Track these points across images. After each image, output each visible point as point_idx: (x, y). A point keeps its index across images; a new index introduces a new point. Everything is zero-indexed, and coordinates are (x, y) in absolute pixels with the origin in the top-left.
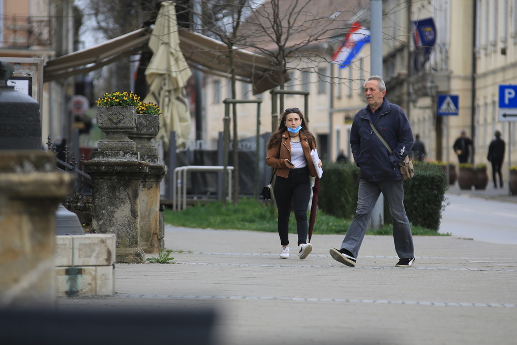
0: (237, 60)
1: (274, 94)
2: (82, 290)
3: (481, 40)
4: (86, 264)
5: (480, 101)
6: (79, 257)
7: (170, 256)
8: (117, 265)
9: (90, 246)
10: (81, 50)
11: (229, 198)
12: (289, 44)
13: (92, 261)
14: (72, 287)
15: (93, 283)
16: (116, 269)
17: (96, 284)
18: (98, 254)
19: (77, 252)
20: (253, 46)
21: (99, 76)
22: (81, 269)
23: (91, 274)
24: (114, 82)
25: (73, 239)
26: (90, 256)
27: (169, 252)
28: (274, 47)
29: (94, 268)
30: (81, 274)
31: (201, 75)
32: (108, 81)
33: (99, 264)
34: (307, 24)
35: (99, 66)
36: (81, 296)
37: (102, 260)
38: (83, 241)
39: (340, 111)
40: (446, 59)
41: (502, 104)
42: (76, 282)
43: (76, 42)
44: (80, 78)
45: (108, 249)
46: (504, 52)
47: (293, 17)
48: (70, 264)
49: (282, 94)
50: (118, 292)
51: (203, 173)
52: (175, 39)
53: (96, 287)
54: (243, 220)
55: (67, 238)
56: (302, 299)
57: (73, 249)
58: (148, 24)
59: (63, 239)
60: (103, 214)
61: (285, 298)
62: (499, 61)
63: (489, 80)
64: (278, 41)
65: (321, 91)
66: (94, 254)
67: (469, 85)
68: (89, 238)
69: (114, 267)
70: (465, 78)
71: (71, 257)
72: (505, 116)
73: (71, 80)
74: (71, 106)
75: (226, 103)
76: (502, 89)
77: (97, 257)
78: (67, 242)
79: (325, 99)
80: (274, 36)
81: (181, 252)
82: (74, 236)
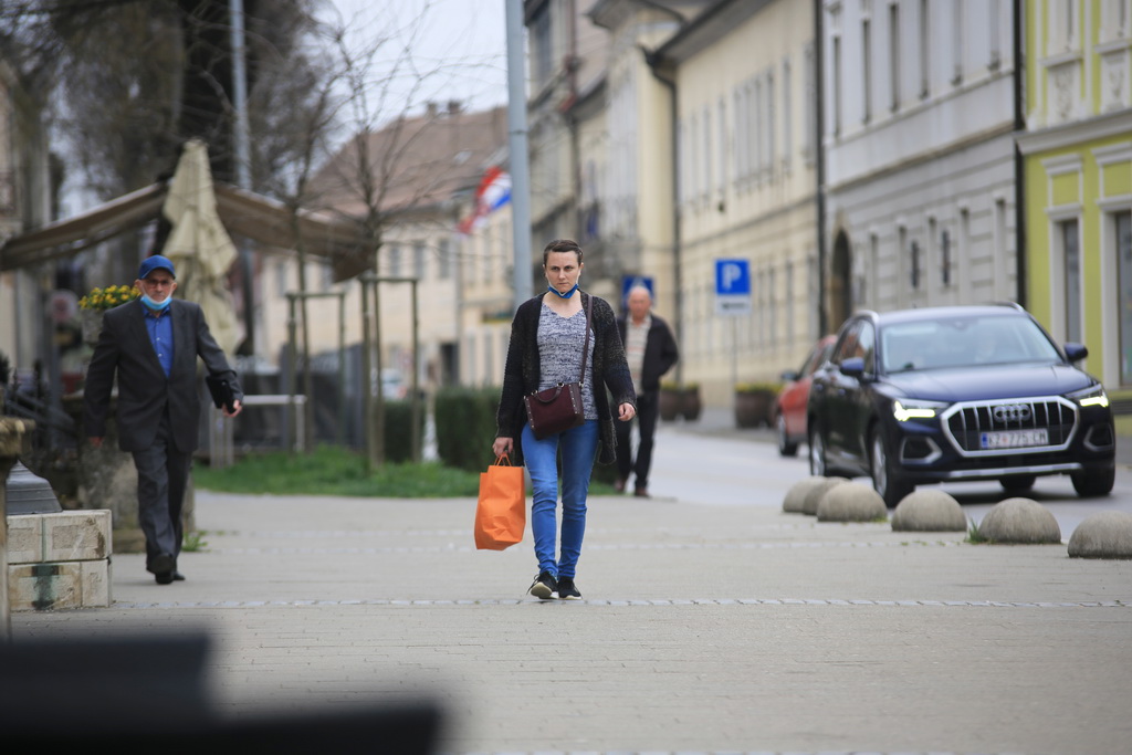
0: (304, 230)
1: (365, 283)
2: (58, 599)
3: (688, 190)
4: (64, 558)
5: (688, 284)
6: (54, 547)
7: (202, 540)
8: (115, 559)
9: (70, 531)
10: (63, 219)
11: (300, 446)
12: (387, 204)
13: (75, 553)
14: (42, 594)
15: (77, 587)
16: (113, 564)
17: (81, 589)
18: (82, 542)
19: (49, 541)
20: (328, 208)
21: (94, 261)
22: (57, 567)
23: (73, 573)
24: (118, 268)
25: (43, 519)
26: (70, 546)
27: (202, 533)
28: (359, 209)
29: (77, 564)
30: (57, 574)
31: (252, 256)
32: (109, 266)
33: (85, 558)
34: (413, 173)
35: (92, 244)
36: (57, 608)
37: (90, 551)
38: (59, 523)
39: (475, 304)
40: (634, 221)
41: (721, 289)
42: (49, 587)
43: (56, 209)
44: (62, 263)
45: (100, 534)
46: (722, 208)
47: (391, 161)
48: (40, 559)
49: (376, 282)
50: (118, 600)
51: (259, 409)
52: (206, 200)
53: (82, 594)
54: (322, 480)
55: (34, 519)
56: (407, 603)
57: (43, 535)
58: (164, 178)
59: (27, 520)
60: (95, 479)
61: (380, 602)
62: (714, 222)
63: (701, 252)
64: (368, 199)
65: (443, 275)
66: (78, 543)
67: (668, 260)
68: (69, 518)
69: (109, 563)
70: (663, 250)
71: (40, 549)
72: (726, 306)
73: (49, 267)
74: (50, 307)
75: (291, 298)
76: (720, 266)
77: (82, 547)
78: (32, 525)
79: (448, 289)
80: (361, 193)
81: (220, 533)
82: (45, 515)
